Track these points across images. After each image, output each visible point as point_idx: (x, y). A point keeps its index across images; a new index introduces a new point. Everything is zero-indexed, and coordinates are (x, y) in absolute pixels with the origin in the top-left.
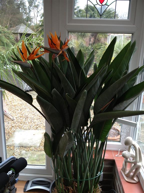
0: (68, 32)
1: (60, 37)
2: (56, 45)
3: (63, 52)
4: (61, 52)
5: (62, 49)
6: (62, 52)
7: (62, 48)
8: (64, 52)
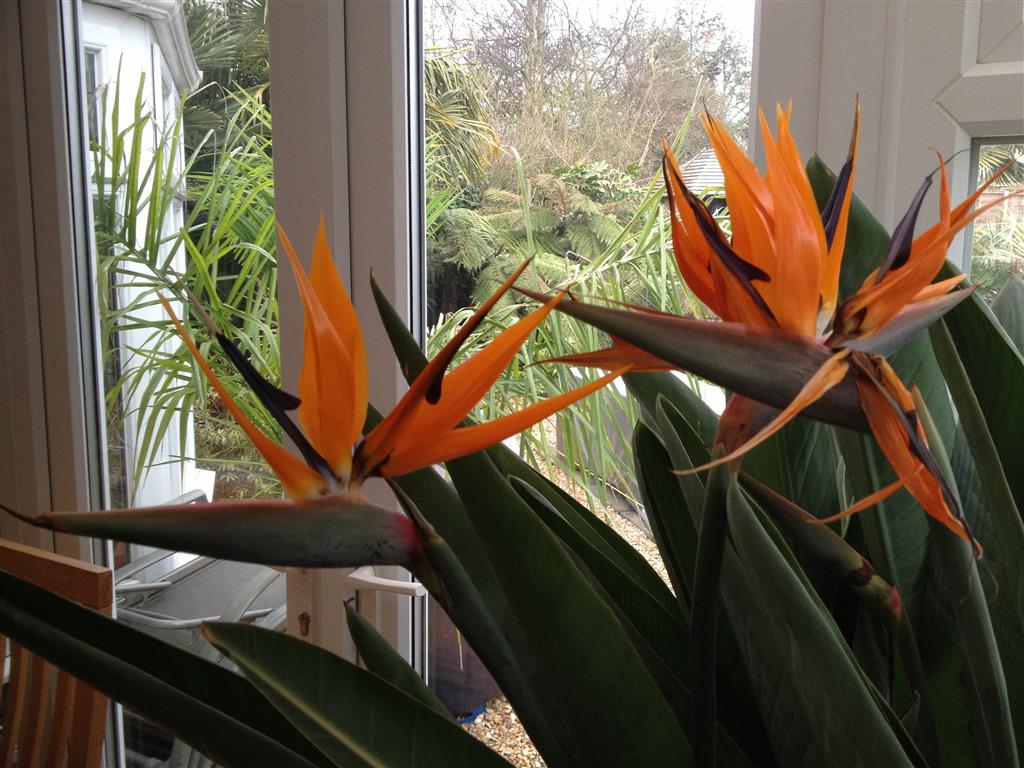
0: (976, 143)
1: (848, 169)
2: (764, 277)
3: (860, 374)
4: (828, 377)
5: (857, 332)
6: (854, 367)
7: (862, 314)
8: (881, 375)
